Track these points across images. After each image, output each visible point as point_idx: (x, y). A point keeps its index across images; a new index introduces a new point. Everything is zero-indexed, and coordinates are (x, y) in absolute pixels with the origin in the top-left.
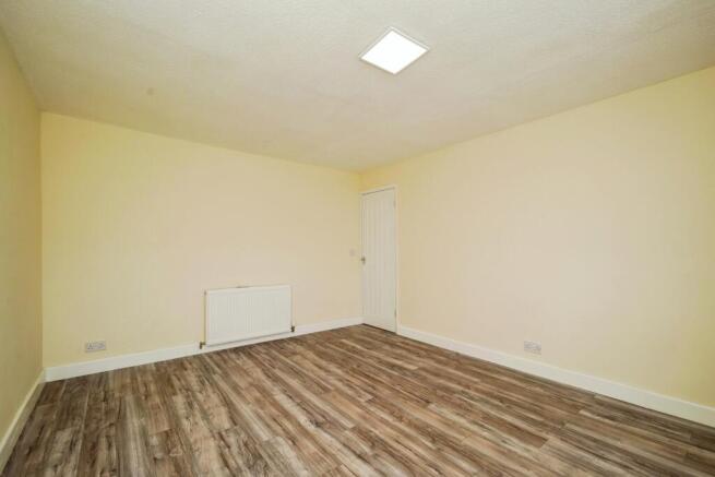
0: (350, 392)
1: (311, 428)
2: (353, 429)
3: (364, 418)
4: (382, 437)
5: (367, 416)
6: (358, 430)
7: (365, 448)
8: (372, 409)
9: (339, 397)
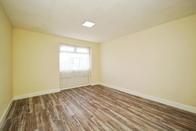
0: (99, 121)
1: (108, 108)
2: (98, 108)
3: (95, 111)
4: (91, 107)
5: (94, 112)
6: (97, 108)
7: (95, 105)
8: (92, 114)
9: (103, 119)
